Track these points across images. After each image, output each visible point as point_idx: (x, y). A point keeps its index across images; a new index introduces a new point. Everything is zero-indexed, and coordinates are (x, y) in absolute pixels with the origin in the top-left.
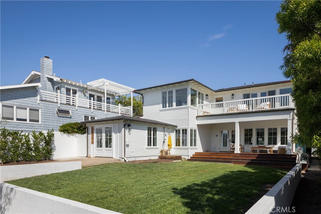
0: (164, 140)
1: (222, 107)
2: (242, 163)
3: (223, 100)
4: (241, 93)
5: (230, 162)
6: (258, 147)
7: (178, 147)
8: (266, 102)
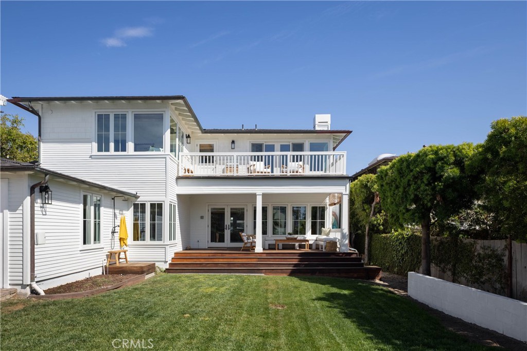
0: (114, 227)
1: (213, 162)
2: (282, 271)
3: (214, 150)
4: (246, 141)
5: (259, 271)
6: (285, 239)
7: (140, 242)
8: (297, 161)
